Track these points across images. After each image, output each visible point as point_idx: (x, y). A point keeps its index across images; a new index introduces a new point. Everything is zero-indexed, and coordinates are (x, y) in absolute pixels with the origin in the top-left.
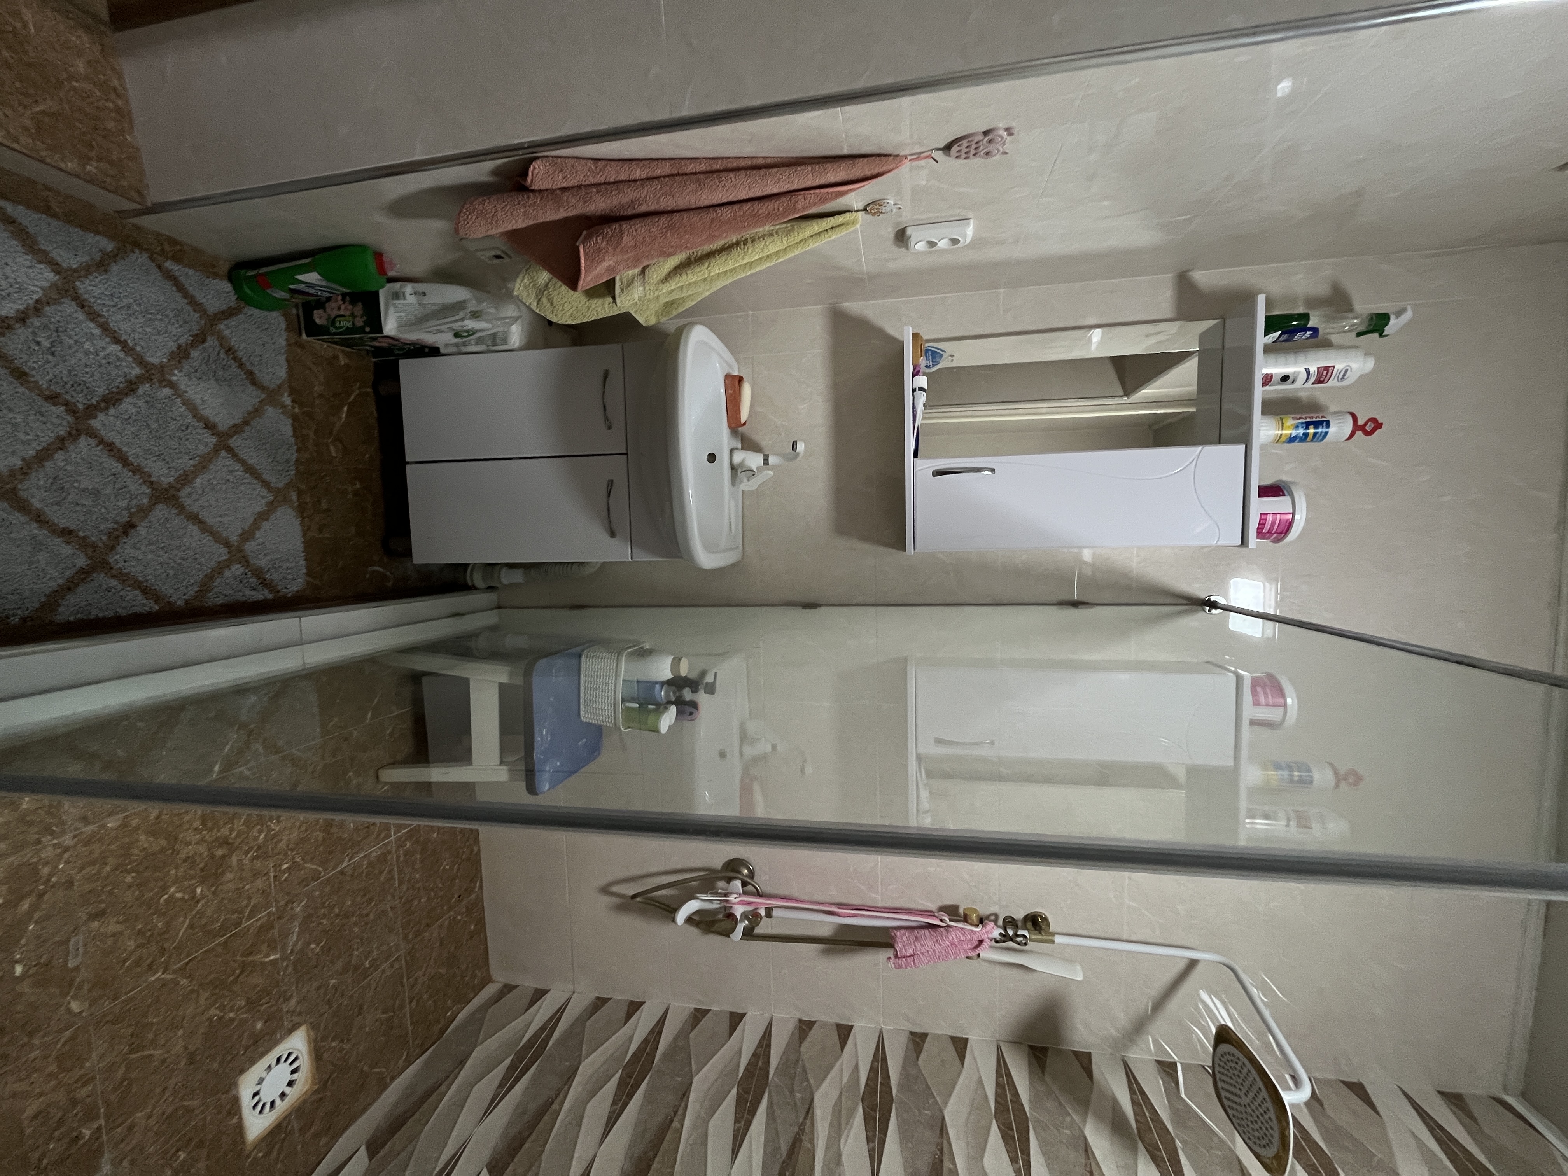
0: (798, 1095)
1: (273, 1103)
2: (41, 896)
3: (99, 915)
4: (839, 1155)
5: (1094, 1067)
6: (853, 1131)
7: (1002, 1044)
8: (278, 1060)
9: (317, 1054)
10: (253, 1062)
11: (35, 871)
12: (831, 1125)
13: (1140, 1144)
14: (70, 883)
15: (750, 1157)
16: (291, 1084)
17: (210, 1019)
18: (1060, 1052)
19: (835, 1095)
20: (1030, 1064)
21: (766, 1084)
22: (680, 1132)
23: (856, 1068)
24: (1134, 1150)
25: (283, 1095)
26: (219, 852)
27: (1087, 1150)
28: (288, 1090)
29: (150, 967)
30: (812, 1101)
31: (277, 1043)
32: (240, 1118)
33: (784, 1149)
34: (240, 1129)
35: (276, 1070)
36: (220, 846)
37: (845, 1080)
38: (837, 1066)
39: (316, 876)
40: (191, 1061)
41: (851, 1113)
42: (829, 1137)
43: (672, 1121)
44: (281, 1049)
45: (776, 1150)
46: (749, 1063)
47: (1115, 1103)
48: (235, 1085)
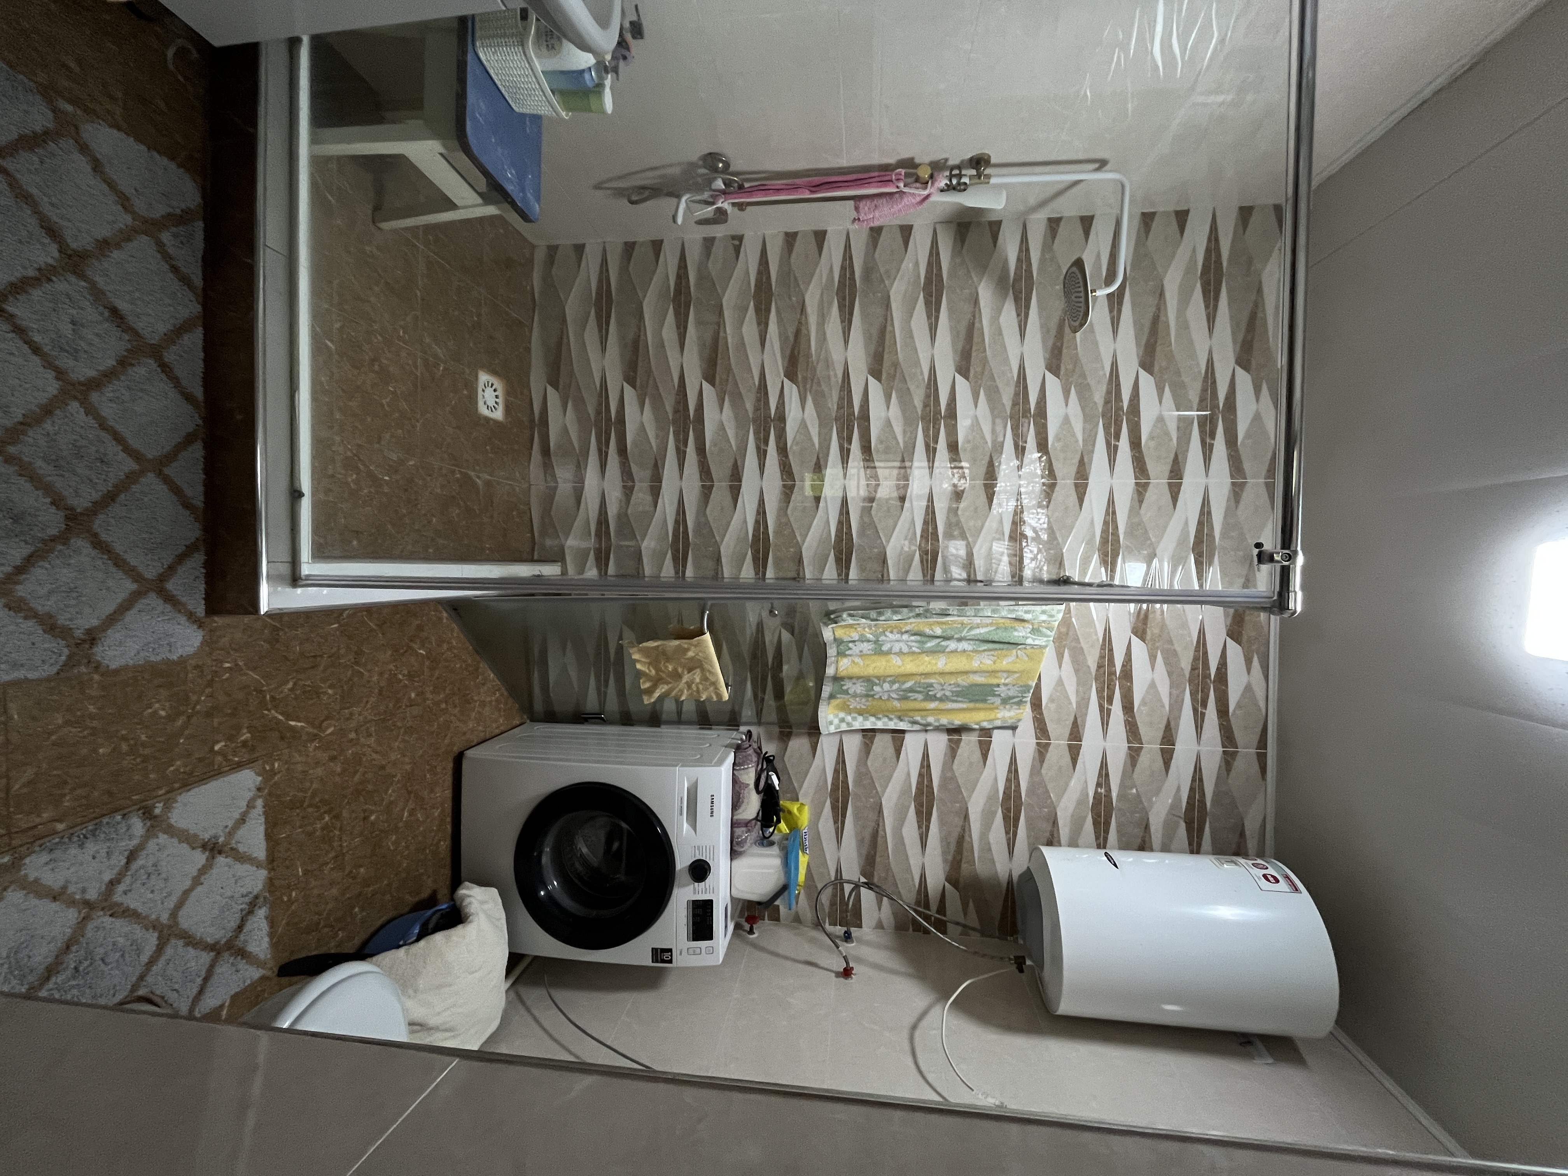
0: (794, 299)
1: (496, 403)
2: (360, 460)
3: (380, 438)
4: (825, 334)
5: (1000, 237)
6: (832, 320)
7: (938, 227)
8: (483, 391)
9: (494, 372)
10: (476, 403)
11: (347, 458)
12: (818, 315)
13: (1011, 291)
14: (359, 446)
15: (773, 346)
16: (495, 390)
17: (450, 412)
18: (979, 224)
19: (819, 293)
20: (955, 240)
21: (772, 295)
22: (726, 338)
23: (831, 269)
24: (1005, 297)
25: (497, 397)
26: (376, 368)
27: (976, 302)
28: (496, 393)
29: (413, 427)
30: (804, 301)
31: (477, 389)
32: (492, 419)
33: (792, 338)
34: (496, 422)
35: (486, 394)
36: (373, 365)
37: (824, 280)
38: (818, 271)
39: (416, 318)
40: (458, 427)
41: (830, 304)
42: (818, 324)
43: (718, 333)
44: (481, 386)
45: (787, 338)
46: (757, 280)
47: (1006, 261)
48: (480, 415)
